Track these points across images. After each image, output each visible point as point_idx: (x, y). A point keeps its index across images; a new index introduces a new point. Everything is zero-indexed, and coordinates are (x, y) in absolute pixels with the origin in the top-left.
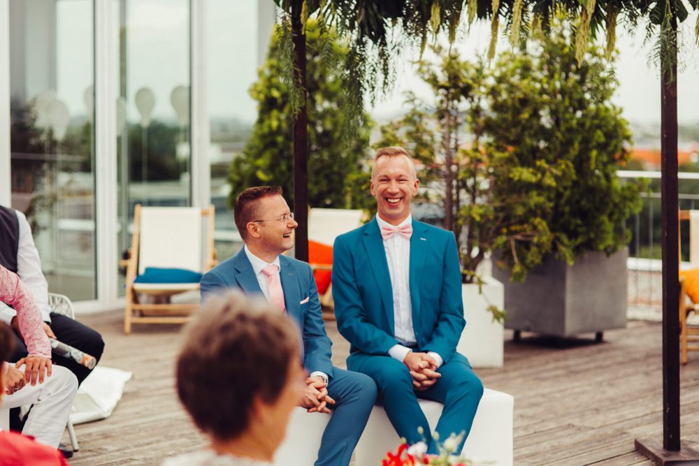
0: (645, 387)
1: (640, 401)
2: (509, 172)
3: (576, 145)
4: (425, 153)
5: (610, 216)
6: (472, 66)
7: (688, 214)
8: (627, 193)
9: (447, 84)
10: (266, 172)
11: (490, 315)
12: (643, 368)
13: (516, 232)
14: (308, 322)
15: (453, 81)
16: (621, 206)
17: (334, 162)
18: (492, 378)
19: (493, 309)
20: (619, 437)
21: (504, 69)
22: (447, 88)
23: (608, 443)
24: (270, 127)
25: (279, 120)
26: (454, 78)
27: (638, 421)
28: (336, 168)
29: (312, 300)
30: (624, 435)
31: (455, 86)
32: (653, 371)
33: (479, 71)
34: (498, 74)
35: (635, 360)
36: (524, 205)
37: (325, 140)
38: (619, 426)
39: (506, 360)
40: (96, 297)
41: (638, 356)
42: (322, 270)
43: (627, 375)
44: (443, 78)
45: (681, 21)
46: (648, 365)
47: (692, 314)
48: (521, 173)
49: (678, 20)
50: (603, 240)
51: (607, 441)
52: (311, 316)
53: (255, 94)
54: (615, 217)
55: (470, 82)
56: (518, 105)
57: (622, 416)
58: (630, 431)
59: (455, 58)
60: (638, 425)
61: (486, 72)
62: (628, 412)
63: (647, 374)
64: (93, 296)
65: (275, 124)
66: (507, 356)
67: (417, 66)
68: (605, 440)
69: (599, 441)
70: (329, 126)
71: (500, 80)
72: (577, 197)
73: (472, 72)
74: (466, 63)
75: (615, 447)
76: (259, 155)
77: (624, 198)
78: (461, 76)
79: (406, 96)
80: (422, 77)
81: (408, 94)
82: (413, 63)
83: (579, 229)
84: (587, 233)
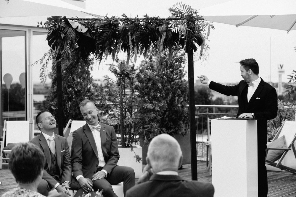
2: (143, 105)
3: (170, 95)
4: (112, 99)
5: (184, 121)
6: (130, 66)
9: (120, 73)
10: (54, 107)
13: (146, 128)
14: (65, 159)
15: (122, 72)
19: (136, 157)
21: (143, 67)
22: (120, 75)
29: (67, 151)
31: (123, 74)
33: (133, 68)
34: (141, 69)
36: (148, 117)
45: (195, 51)
48: (147, 105)
49: (194, 51)
50: (181, 130)
52: (66, 157)
53: (50, 77)
55: (129, 72)
56: (147, 80)
59: (123, 63)
61: (135, 68)
67: (109, 66)
71: (141, 71)
72: (171, 114)
73: (130, 68)
76: (52, 100)
78: (126, 70)
79: (105, 78)
80: (111, 70)
81: (106, 77)
82: (108, 65)
83: (172, 126)
84: (175, 128)
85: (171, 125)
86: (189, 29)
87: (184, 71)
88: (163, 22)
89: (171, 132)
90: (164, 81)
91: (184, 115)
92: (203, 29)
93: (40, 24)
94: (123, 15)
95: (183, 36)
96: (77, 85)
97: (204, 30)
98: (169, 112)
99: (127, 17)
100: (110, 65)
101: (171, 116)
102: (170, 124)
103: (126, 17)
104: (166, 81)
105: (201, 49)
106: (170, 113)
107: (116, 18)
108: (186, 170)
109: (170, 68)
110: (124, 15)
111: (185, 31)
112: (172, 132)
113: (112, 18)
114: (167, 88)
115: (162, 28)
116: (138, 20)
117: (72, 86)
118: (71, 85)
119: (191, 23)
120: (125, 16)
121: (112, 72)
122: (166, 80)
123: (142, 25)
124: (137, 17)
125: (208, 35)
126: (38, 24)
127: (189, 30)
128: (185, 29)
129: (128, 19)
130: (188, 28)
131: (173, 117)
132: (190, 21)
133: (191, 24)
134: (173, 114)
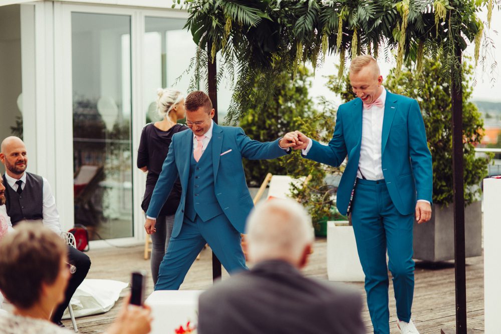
24: (247, 120)
25: (253, 116)
40: (133, 236)
45: (463, 51)
49: (461, 49)
58: (445, 323)
64: (131, 235)
65: (250, 118)
67: (328, 80)
72: (443, 166)
79: (320, 100)
80: (329, 87)
81: (321, 98)
82: (326, 77)
83: (443, 188)
84: (449, 191)
85: (442, 186)
86: (453, 8)
87: (467, 88)
89: (442, 198)
90: (431, 106)
91: (467, 167)
92: (478, 8)
93: (176, 3)
95: (441, 21)
96: (284, 113)
97: (479, 10)
98: (439, 162)
100: (330, 76)
101: (443, 170)
102: (440, 184)
104: (433, 106)
105: (476, 46)
106: (441, 164)
108: (471, 267)
109: (443, 83)
111: (445, 12)
112: (444, 199)
114: (435, 118)
117: (275, 114)
118: (272, 114)
121: (332, 89)
122: (434, 104)
125: (489, 19)
126: (173, 4)
127: (452, 10)
128: (443, 8)
130: (450, 4)
131: (446, 171)
134: (446, 166)
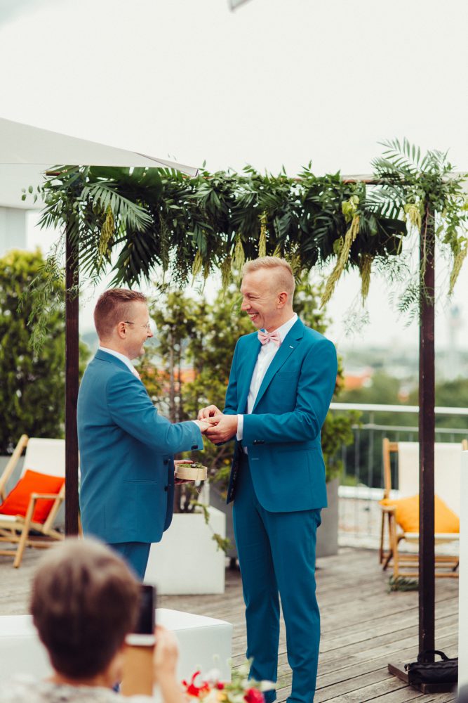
0: (363, 612)
1: (361, 626)
6: (196, 303)
7: (397, 446)
8: (340, 426)
9: (172, 321)
11: (215, 543)
12: (358, 595)
15: (177, 318)
16: (334, 438)
17: (51, 392)
18: (216, 605)
19: (216, 538)
20: (347, 662)
21: (222, 306)
22: (171, 325)
23: (338, 666)
26: (179, 315)
27: (362, 645)
28: (52, 399)
30: (351, 659)
31: (180, 322)
32: (369, 596)
33: (202, 308)
34: (216, 310)
35: (349, 586)
37: (41, 370)
38: (344, 650)
39: (227, 586)
41: (351, 582)
42: (43, 499)
43: (344, 601)
44: (168, 315)
46: (363, 592)
47: (402, 542)
51: (336, 665)
54: (329, 448)
55: (194, 318)
57: (346, 641)
59: (179, 296)
60: (362, 650)
61: (207, 309)
62: (351, 637)
63: (362, 599)
66: (228, 583)
68: (333, 664)
69: (329, 665)
70: (45, 356)
71: (220, 317)
73: (196, 309)
74: (189, 300)
75: (345, 671)
77: (337, 431)
78: (185, 313)
88: (351, 190)
94: (245, 169)
99: (258, 174)
103: (255, 173)
107: (227, 175)
110: (248, 169)
111: (420, 220)
113: (216, 175)
115: (350, 205)
116: (287, 182)
119: (436, 198)
120: (252, 170)
123: (298, 198)
124: (283, 174)
128: (417, 215)
129: (259, 179)
132: (430, 192)
133: (435, 201)
